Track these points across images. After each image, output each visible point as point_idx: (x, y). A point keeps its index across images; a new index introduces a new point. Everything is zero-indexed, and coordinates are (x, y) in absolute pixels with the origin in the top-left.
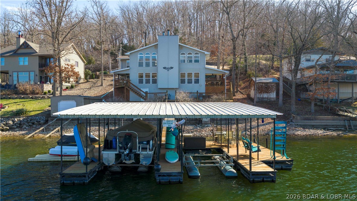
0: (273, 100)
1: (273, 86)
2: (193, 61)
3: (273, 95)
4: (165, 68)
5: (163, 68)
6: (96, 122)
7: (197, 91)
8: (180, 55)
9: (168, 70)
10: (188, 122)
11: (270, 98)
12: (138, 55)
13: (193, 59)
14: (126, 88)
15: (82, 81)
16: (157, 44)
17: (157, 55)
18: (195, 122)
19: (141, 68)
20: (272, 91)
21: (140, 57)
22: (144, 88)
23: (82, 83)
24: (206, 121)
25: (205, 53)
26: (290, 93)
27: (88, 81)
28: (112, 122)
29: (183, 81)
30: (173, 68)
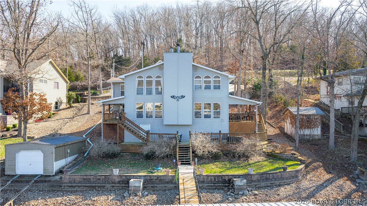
0: (317, 137)
1: (317, 119)
2: (212, 87)
3: (317, 132)
4: (173, 97)
5: (171, 97)
6: (72, 185)
7: (220, 131)
8: (195, 79)
9: (178, 100)
10: (213, 185)
11: (314, 135)
12: (137, 79)
13: (212, 85)
14: (119, 126)
15: (63, 106)
16: (163, 64)
17: (162, 79)
18: (222, 185)
19: (140, 96)
20: (315, 126)
21: (139, 81)
22: (145, 123)
23: (63, 109)
24: (240, 185)
25: (228, 76)
26: (339, 129)
27: (71, 107)
28: (97, 185)
29: (197, 115)
30: (184, 96)
